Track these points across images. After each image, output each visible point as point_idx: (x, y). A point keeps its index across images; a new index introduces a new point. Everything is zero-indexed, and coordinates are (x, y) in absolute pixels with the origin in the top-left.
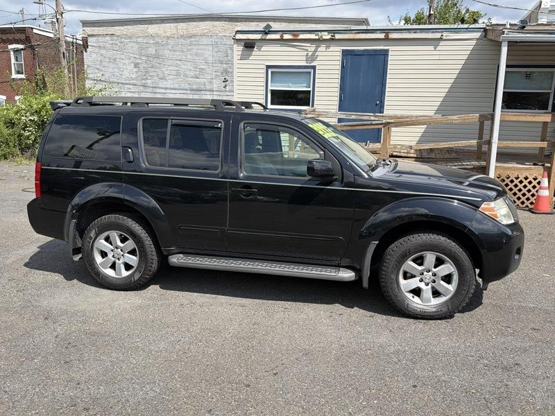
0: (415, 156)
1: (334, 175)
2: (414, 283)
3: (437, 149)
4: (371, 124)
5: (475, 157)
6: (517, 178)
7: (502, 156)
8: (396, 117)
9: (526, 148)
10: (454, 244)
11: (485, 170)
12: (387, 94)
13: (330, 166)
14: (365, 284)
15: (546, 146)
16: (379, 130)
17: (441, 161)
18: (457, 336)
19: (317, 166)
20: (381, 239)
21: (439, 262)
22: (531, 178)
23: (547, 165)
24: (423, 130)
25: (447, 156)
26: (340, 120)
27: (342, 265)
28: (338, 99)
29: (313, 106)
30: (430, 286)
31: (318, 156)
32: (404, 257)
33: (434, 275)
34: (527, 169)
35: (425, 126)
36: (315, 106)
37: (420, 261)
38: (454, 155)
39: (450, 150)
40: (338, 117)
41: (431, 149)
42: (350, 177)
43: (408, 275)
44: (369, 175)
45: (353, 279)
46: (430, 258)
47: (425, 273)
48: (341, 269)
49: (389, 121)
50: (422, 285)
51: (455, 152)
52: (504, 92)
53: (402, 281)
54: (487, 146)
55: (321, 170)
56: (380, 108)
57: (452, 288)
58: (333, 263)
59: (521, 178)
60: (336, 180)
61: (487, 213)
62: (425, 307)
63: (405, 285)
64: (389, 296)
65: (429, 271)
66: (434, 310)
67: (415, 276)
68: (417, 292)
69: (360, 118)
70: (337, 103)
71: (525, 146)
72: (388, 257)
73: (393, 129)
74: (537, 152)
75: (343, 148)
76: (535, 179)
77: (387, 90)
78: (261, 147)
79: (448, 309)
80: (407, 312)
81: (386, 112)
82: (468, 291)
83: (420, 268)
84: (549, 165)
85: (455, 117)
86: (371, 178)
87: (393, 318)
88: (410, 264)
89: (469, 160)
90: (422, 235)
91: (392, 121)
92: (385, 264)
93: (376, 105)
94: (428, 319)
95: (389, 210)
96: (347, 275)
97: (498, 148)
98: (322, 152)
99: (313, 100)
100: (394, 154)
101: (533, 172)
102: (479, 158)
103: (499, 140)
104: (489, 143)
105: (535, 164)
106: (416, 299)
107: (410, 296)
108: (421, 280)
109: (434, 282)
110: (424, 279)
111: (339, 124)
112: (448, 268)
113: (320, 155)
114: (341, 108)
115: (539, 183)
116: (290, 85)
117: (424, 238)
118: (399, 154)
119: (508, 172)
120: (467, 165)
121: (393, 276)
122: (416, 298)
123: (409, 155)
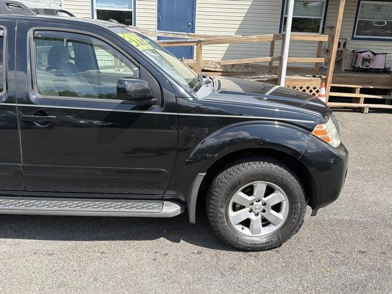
0: (222, 70)
1: (152, 98)
2: (243, 214)
3: (238, 64)
4: (186, 42)
5: (267, 71)
6: (301, 88)
7: (291, 70)
8: (205, 36)
9: (304, 63)
10: (285, 171)
11: (276, 81)
12: (197, 17)
13: (146, 86)
14: (192, 218)
15: (323, 61)
16: (192, 48)
17: (242, 74)
18: (292, 273)
19: (130, 86)
20: (209, 169)
21: (269, 191)
22: (311, 88)
23: (323, 77)
24: (226, 49)
25: (246, 70)
26: (159, 38)
27: (166, 198)
28: (156, 19)
29: (135, 25)
30: (260, 216)
31: (131, 73)
32: (233, 189)
33: (264, 204)
34: (308, 80)
35: (227, 45)
36: (137, 25)
37: (249, 191)
38: (250, 70)
39: (247, 66)
40: (157, 35)
41: (233, 65)
42: (170, 98)
43: (237, 206)
44: (193, 97)
45: (179, 213)
46: (260, 187)
47: (255, 203)
48: (165, 202)
49: (201, 39)
50: (252, 216)
51: (251, 67)
52: (293, 18)
53: (232, 214)
54: (278, 62)
55: (135, 92)
56: (192, 29)
57: (282, 216)
58: (156, 197)
59: (304, 88)
60: (155, 103)
61: (319, 136)
62: (256, 239)
63: (234, 217)
64: (218, 231)
65: (259, 201)
66: (264, 240)
67: (244, 207)
68: (247, 223)
69: (176, 36)
70: (156, 23)
71: (308, 61)
72: (217, 189)
73: (204, 47)
74: (313, 66)
75: (161, 63)
76: (314, 88)
77: (197, 13)
78: (73, 62)
79: (279, 238)
80: (237, 246)
81: (196, 33)
82: (299, 219)
83: (250, 198)
84: (325, 77)
85: (254, 37)
86: (195, 99)
87: (222, 252)
88: (240, 196)
89: (263, 73)
90: (252, 163)
91: (203, 39)
92: (213, 197)
93: (189, 26)
94: (258, 251)
95: (216, 136)
96: (171, 209)
97: (288, 63)
98: (136, 69)
99: (135, 20)
100: (205, 68)
101: (313, 82)
102: (270, 72)
103: (289, 57)
104: (281, 59)
105: (314, 76)
106: (246, 231)
107: (239, 228)
108: (251, 211)
109: (264, 211)
110: (254, 209)
111: (159, 41)
112: (278, 196)
113: (134, 71)
114: (159, 28)
115: (318, 92)
116: (114, 6)
117: (255, 166)
118: (208, 69)
119: (295, 83)
120: (263, 78)
121: (223, 210)
122: (246, 228)
123: (217, 70)
